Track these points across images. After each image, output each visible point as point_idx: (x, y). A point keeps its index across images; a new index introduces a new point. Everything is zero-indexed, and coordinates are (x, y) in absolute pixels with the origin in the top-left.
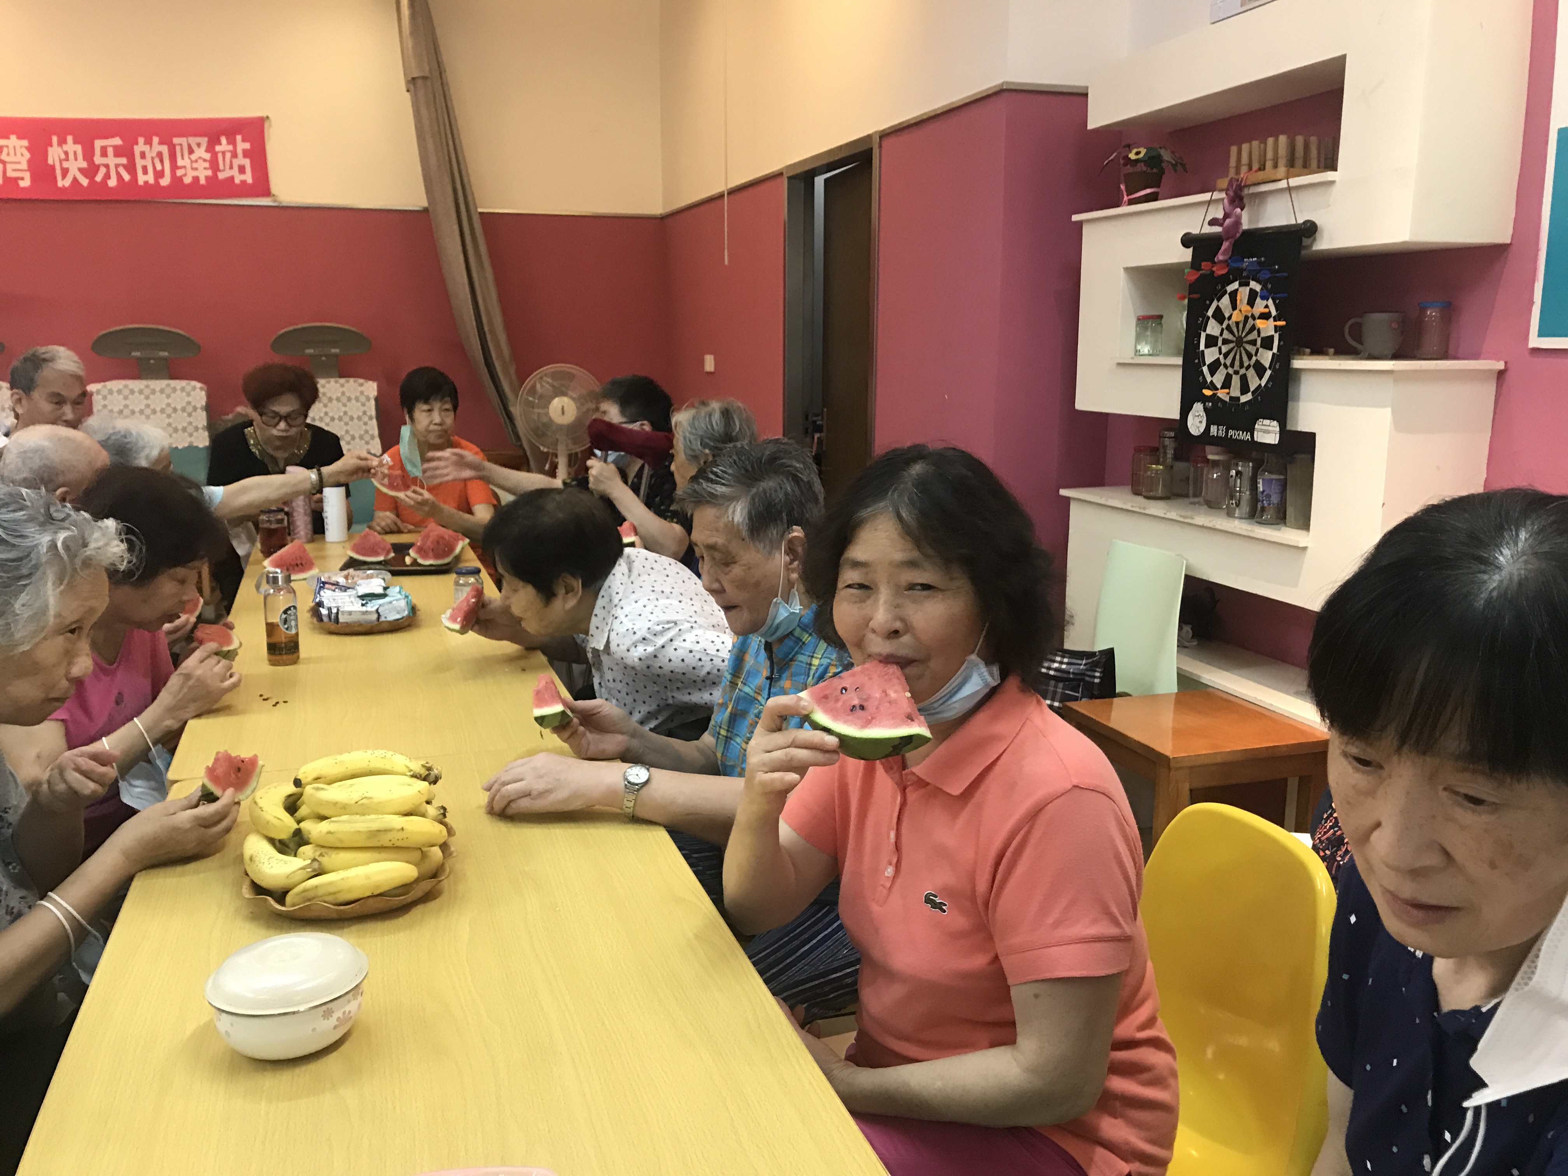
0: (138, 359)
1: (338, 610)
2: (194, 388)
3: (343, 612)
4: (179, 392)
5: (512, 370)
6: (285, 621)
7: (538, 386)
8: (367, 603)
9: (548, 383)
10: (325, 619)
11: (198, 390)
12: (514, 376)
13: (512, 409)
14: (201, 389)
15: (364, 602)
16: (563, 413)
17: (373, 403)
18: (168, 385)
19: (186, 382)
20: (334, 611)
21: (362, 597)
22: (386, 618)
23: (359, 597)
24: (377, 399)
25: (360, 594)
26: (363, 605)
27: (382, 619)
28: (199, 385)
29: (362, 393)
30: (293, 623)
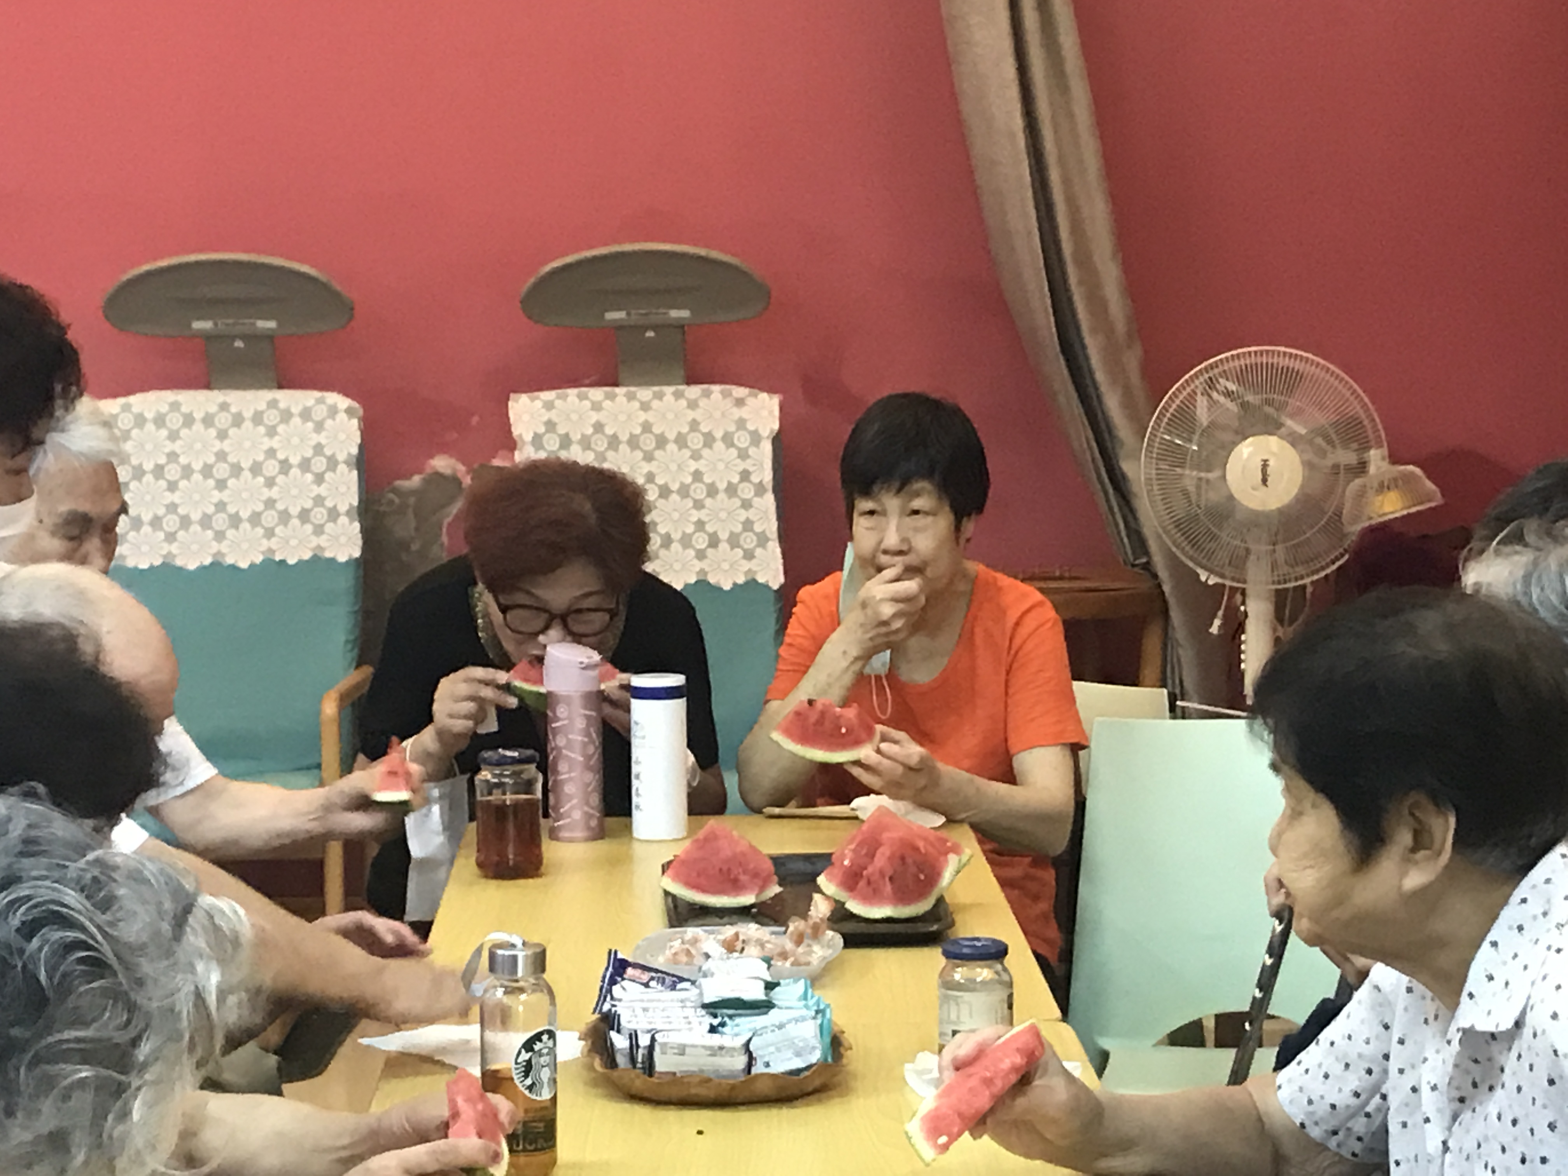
0: (208, 337)
1: (653, 1040)
2: (333, 411)
3: (664, 1045)
4: (296, 421)
5: (1132, 360)
6: (528, 1068)
7: (1202, 402)
8: (723, 1024)
9: (1228, 394)
10: (622, 1060)
11: (342, 416)
12: (1135, 378)
13: (1127, 467)
14: (349, 411)
15: (716, 1022)
16: (1264, 481)
17: (767, 448)
18: (273, 404)
19: (317, 394)
20: (644, 1041)
21: (712, 1008)
22: (767, 1065)
23: (705, 1006)
24: (777, 440)
25: (707, 1001)
26: (713, 1030)
27: (758, 1069)
28: (342, 402)
29: (741, 424)
30: (545, 1074)
